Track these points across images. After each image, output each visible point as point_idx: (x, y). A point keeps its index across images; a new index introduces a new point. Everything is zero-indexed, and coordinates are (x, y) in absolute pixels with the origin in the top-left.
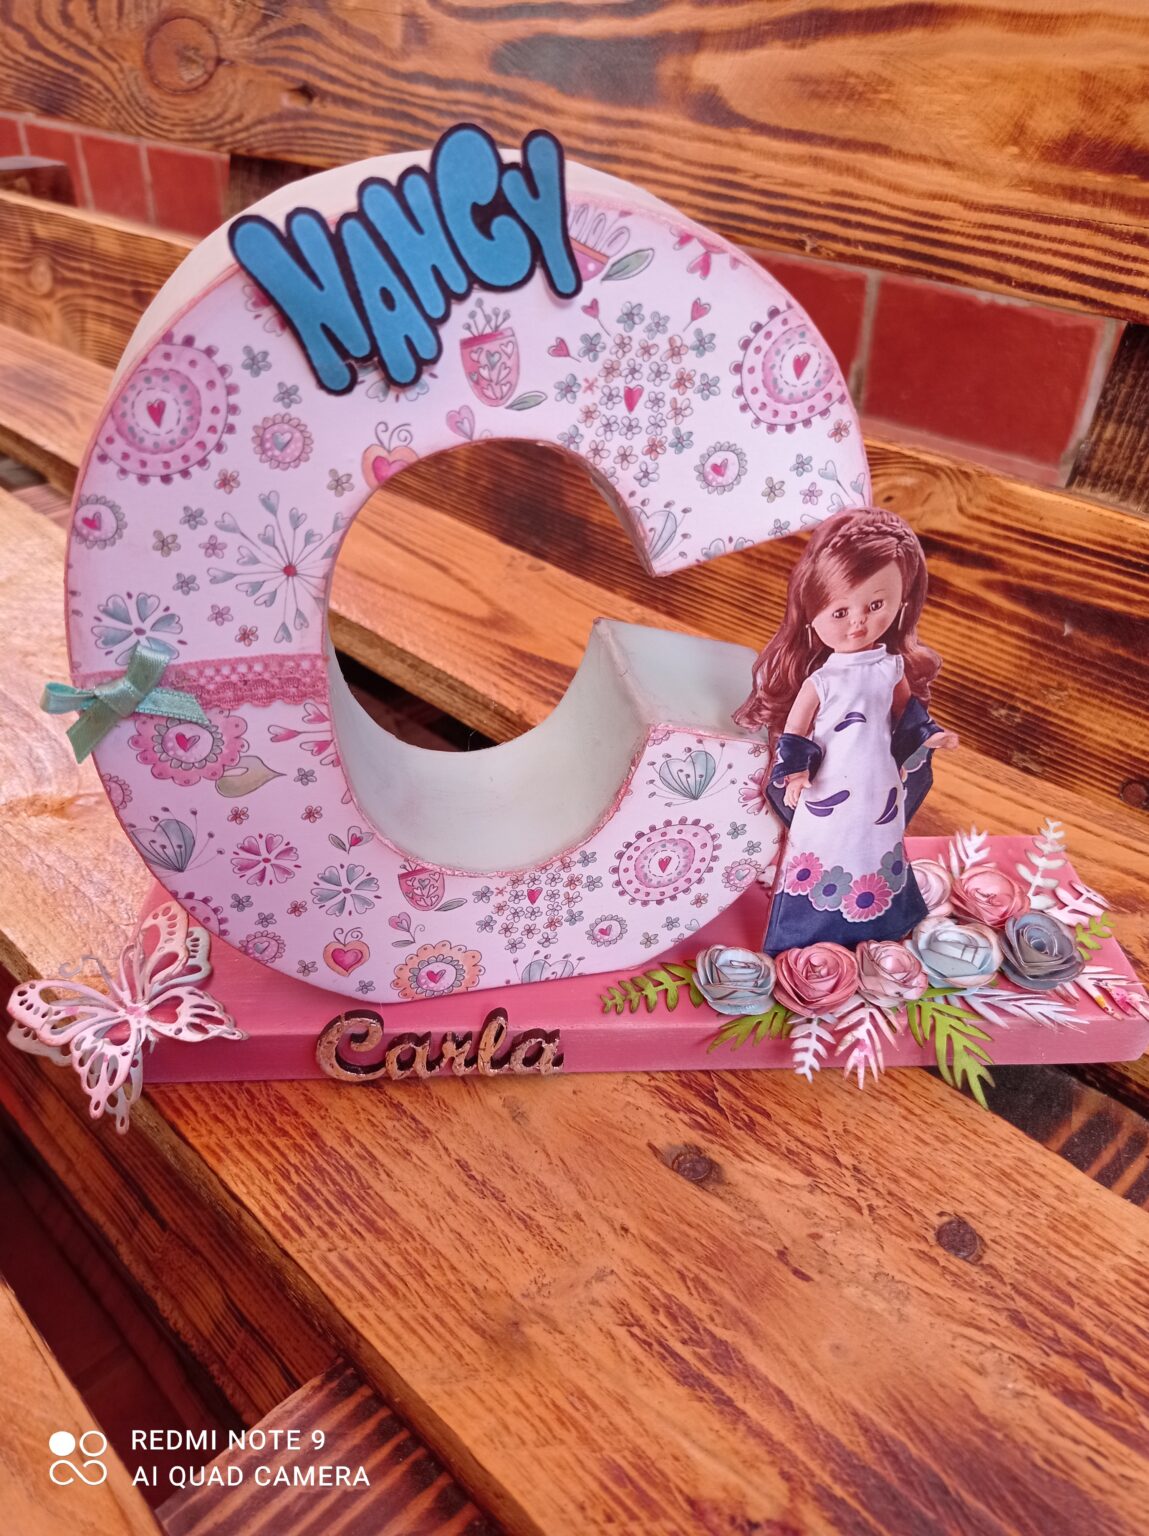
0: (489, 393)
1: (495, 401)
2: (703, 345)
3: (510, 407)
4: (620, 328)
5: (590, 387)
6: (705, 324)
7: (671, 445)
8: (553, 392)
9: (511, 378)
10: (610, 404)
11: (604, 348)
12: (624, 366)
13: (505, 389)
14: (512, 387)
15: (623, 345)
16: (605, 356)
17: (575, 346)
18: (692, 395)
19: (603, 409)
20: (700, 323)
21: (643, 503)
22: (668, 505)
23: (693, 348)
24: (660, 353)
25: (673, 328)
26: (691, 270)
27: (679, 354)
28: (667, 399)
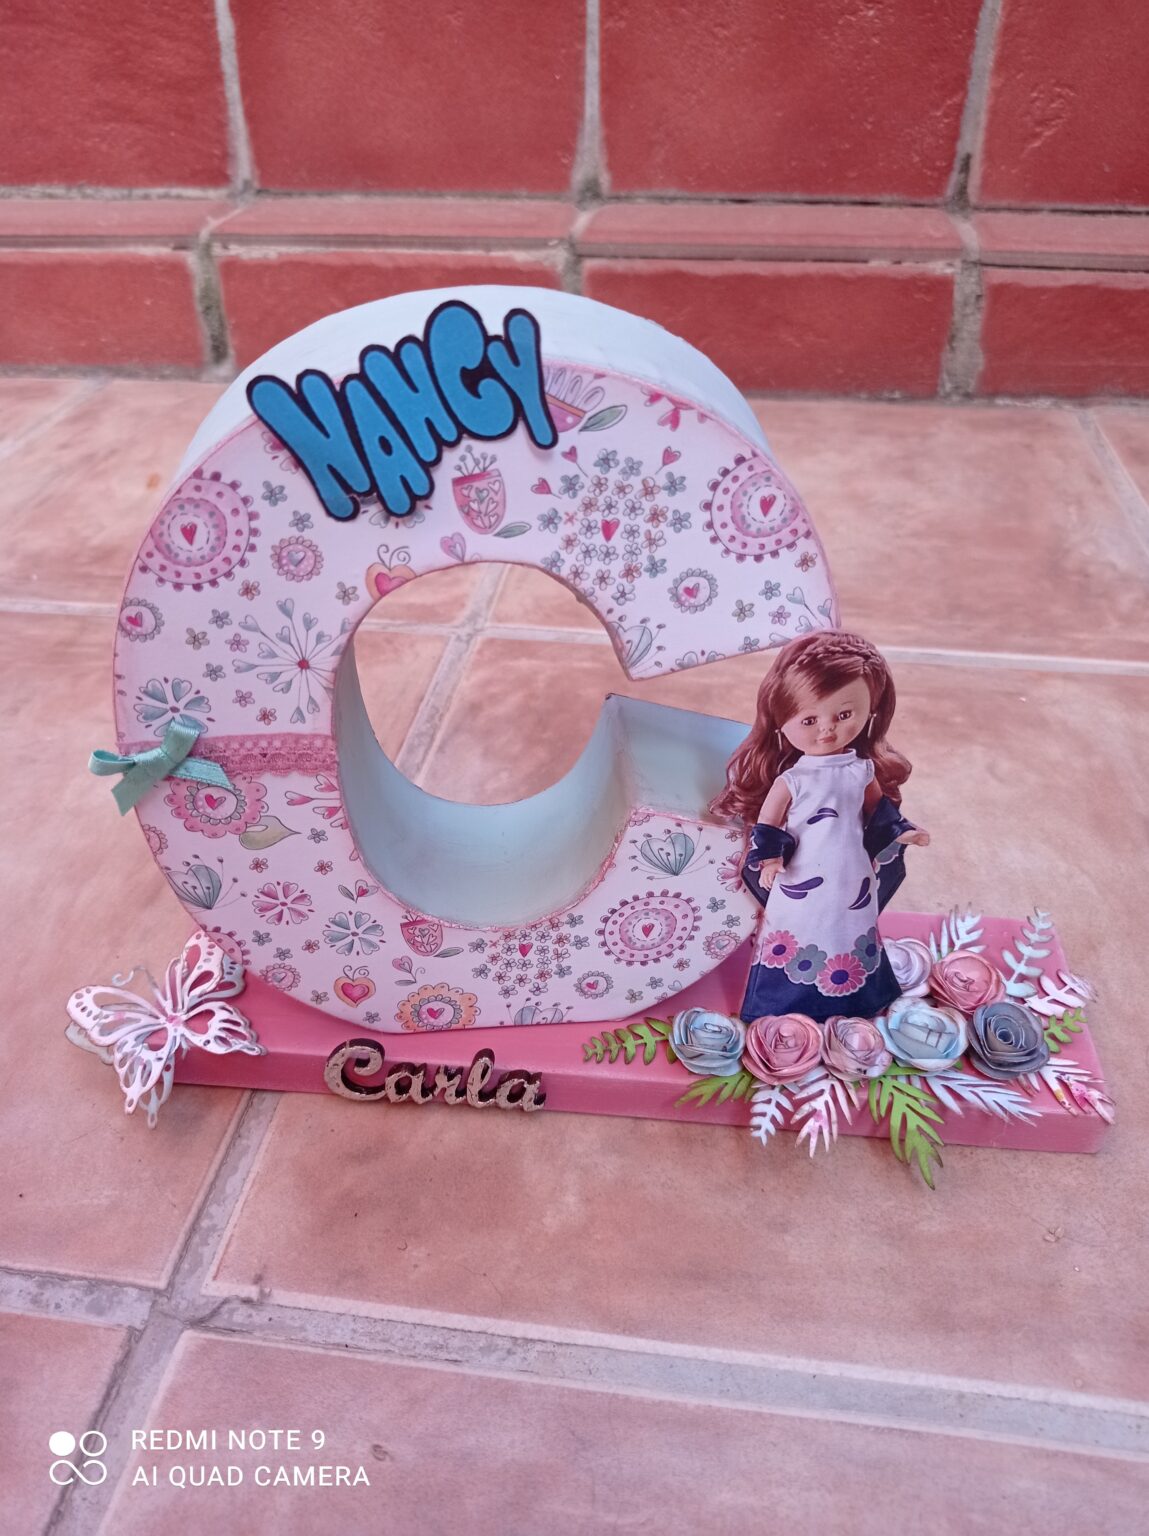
0: (479, 522)
1: (484, 530)
2: (674, 486)
3: (498, 535)
4: (597, 471)
5: (571, 519)
6: (676, 468)
7: (646, 570)
8: (536, 524)
9: (499, 510)
10: (589, 534)
11: (582, 487)
12: (601, 502)
13: (493, 520)
14: (499, 518)
15: (600, 485)
16: (583, 494)
17: (556, 485)
18: (665, 529)
19: (582, 538)
20: (670, 468)
21: (621, 619)
22: (643, 621)
23: (665, 488)
24: (634, 492)
25: (645, 472)
26: (662, 423)
27: (652, 493)
28: (642, 531)
